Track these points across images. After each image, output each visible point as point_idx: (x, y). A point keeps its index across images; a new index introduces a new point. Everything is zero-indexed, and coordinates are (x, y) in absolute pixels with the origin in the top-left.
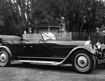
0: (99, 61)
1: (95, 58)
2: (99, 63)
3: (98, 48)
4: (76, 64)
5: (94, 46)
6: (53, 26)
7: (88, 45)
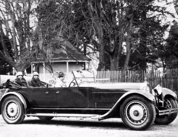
0: (160, 111)
1: (155, 108)
2: (160, 114)
3: (158, 94)
4: (127, 117)
5: (153, 90)
6: (75, 59)
7: (145, 89)
